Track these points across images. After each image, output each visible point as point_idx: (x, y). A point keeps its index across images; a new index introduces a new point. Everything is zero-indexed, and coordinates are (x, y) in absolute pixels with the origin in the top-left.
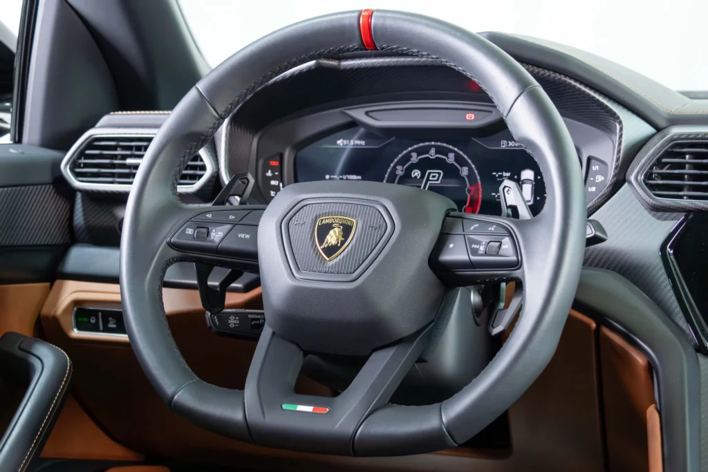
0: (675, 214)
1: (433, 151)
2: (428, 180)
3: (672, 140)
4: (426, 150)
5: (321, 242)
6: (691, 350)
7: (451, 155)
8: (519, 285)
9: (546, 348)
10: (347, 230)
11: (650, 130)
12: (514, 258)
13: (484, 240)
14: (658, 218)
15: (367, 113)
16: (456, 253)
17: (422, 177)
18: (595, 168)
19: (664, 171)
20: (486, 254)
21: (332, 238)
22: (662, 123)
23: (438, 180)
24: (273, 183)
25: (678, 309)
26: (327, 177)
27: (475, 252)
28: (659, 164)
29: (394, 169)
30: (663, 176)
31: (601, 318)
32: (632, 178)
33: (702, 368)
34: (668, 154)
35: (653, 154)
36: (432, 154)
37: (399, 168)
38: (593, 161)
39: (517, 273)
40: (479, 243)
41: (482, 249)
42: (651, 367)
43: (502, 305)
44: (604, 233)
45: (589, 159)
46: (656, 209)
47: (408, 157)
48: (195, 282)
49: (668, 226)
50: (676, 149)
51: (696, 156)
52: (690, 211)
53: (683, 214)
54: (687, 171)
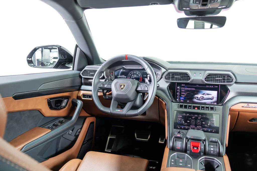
1: (135, 72)
2: (134, 76)
3: (169, 72)
4: (134, 72)
5: (121, 87)
6: (171, 102)
7: (138, 73)
8: (148, 93)
9: (152, 102)
10: (124, 86)
11: (166, 70)
12: (147, 90)
13: (143, 87)
15: (125, 67)
16: (139, 89)
18: (158, 75)
20: (143, 89)
21: (122, 87)
22: (167, 69)
23: (136, 76)
24: (112, 76)
25: (169, 96)
27: (142, 89)
28: (167, 75)
29: (129, 74)
30: (168, 77)
31: (159, 97)
32: (163, 77)
33: (173, 104)
34: (168, 74)
39: (148, 92)
40: (142, 88)
41: (143, 88)
42: (166, 104)
43: (145, 96)
44: (159, 86)
45: (157, 74)
46: (166, 82)
47: (131, 73)
48: (102, 91)
49: (168, 84)
50: (169, 73)
51: (172, 74)
52: (171, 82)
53: (170, 83)
54: (171, 76)
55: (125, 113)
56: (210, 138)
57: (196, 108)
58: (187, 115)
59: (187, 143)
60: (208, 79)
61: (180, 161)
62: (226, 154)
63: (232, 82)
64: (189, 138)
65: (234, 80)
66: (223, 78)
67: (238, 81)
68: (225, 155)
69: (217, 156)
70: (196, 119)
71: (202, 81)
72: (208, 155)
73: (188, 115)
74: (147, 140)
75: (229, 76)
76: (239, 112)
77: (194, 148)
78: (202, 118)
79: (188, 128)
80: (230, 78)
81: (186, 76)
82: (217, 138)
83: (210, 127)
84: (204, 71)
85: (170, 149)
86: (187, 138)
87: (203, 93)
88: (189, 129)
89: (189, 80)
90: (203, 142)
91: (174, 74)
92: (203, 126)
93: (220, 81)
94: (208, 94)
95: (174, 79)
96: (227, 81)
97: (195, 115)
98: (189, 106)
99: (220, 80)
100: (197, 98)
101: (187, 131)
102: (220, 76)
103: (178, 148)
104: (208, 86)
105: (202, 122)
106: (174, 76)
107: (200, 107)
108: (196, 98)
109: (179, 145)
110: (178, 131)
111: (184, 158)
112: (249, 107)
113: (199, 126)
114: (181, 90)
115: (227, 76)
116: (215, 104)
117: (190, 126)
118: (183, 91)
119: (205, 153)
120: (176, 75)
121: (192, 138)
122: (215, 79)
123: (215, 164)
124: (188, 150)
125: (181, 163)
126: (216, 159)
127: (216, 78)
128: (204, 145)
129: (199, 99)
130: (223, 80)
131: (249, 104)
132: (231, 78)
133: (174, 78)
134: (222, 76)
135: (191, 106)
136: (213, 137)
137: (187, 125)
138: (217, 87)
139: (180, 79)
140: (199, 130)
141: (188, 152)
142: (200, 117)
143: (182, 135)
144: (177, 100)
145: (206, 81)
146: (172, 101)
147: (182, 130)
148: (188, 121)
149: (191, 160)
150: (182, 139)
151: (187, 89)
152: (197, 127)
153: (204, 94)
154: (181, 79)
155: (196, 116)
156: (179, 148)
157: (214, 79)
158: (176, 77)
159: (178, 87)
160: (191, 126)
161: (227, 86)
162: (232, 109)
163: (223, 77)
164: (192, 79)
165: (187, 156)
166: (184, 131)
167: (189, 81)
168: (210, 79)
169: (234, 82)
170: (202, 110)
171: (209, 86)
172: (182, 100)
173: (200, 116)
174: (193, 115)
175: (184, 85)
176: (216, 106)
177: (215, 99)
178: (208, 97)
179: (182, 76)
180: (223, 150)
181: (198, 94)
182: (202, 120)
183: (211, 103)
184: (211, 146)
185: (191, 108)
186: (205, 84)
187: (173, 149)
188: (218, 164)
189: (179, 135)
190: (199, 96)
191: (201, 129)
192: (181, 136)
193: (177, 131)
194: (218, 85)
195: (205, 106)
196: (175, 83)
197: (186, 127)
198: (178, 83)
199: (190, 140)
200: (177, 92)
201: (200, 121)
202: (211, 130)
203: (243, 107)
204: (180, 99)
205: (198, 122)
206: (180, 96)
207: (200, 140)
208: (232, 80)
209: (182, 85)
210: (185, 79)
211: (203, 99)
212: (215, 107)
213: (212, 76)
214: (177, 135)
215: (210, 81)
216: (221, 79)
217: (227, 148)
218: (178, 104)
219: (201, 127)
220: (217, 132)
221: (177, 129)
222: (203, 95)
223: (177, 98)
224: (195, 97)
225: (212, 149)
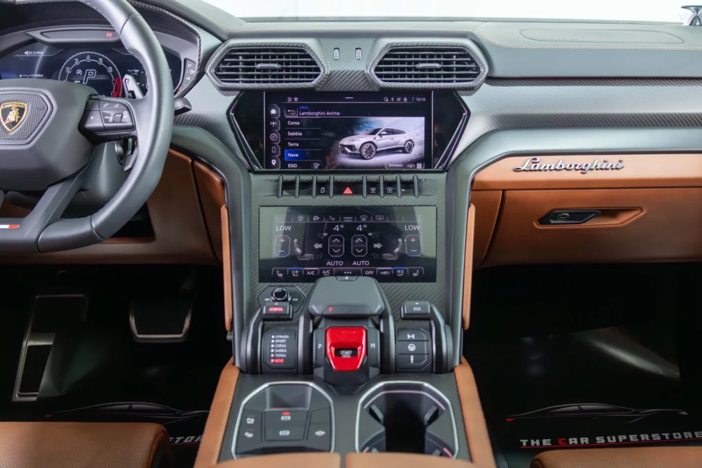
0: (234, 92)
1: (88, 57)
2: (87, 76)
3: (229, 48)
4: (84, 57)
5: (5, 120)
6: (246, 172)
7: (101, 60)
8: (135, 138)
9: (154, 176)
10: (21, 111)
11: (218, 42)
12: (130, 124)
13: (112, 113)
14: (225, 95)
15: (42, 33)
16: (95, 122)
17: (83, 74)
18: (189, 65)
19: (227, 66)
20: (113, 122)
21: (12, 117)
22: (224, 37)
23: (93, 76)
25: (238, 148)
26: (21, 76)
27: (107, 121)
28: (223, 62)
29: (65, 69)
30: (227, 70)
31: (194, 156)
32: (208, 71)
33: (252, 181)
34: (228, 56)
35: (219, 57)
36: (88, 59)
37: (68, 68)
38: (188, 61)
39: (133, 133)
40: (109, 115)
41: (111, 119)
42: (223, 183)
43: (130, 152)
44: (190, 105)
45: (185, 60)
46: (223, 89)
47: (72, 62)
49: (230, 99)
50: (232, 53)
51: (245, 57)
52: (241, 90)
53: (238, 92)
54: (241, 66)
55: (34, 237)
56: (401, 304)
57: (348, 191)
58: (311, 219)
59: (312, 334)
60: (390, 69)
61: (282, 418)
62: (464, 360)
63: (475, 76)
64: (318, 315)
65: (482, 70)
66: (445, 63)
67: (499, 73)
68: (460, 363)
69: (432, 372)
70: (349, 231)
71: (365, 77)
72: (396, 372)
73: (316, 218)
74: (180, 336)
75: (463, 52)
76: (504, 191)
77: (342, 352)
78: (371, 227)
79: (316, 271)
80: (470, 62)
81: (302, 63)
82: (430, 302)
83: (403, 259)
84: (370, 41)
85: (241, 371)
86: (311, 316)
87: (371, 130)
88: (321, 275)
89: (316, 76)
90: (377, 322)
91: (253, 57)
92: (376, 259)
93: (432, 74)
94: (391, 132)
95: (252, 76)
96: (458, 76)
97: (342, 220)
98: (320, 184)
99: (434, 72)
100: (349, 151)
101: (312, 284)
102: (431, 56)
103: (277, 361)
104: (390, 100)
105: (372, 241)
106: (253, 63)
107: (361, 183)
108: (346, 149)
109: (278, 347)
110: (278, 290)
111: (301, 402)
112: (537, 168)
113: (359, 259)
114: (284, 121)
115: (458, 56)
116: (419, 166)
117: (324, 265)
118: (292, 123)
119: (387, 367)
120: (262, 60)
121: (330, 311)
122: (416, 69)
123: (424, 406)
124: (318, 366)
125: (285, 425)
126: (426, 385)
127: (416, 62)
128: (382, 335)
129: (357, 152)
130: (445, 69)
131: (539, 158)
132: (472, 61)
133: (255, 73)
134: (439, 56)
135: (326, 184)
136: (415, 300)
137: (311, 261)
138: (424, 99)
139: (281, 76)
140: (361, 278)
141: (319, 372)
142: (362, 224)
143: (291, 303)
144: (274, 162)
145: (379, 76)
146: (251, 170)
147: (295, 284)
148: (318, 246)
149: (330, 408)
150: (293, 322)
151: (309, 113)
152: (354, 263)
153: (374, 132)
154: (284, 73)
155: (348, 220)
156: (282, 361)
157: (410, 69)
158: (259, 66)
159: (272, 108)
160: (328, 263)
161: (460, 92)
162: (481, 183)
163: (442, 59)
164: (328, 72)
165: (314, 389)
166: (300, 288)
167: (314, 82)
168: (396, 69)
169: (484, 76)
170: (370, 197)
171: (395, 100)
172: (294, 163)
173: (364, 220)
174: (337, 219)
175: (296, 99)
176: (421, 176)
177: (418, 150)
178: (392, 142)
179: (287, 63)
180: (451, 345)
181: (352, 135)
182: (370, 234)
183: (405, 164)
184: (409, 336)
185: (327, 193)
186: (376, 89)
187: (255, 369)
188: (436, 404)
189: (277, 309)
190: (358, 140)
191: (369, 273)
192: (285, 308)
193: (273, 288)
194: (426, 92)
195: (381, 178)
196: (260, 91)
197: (310, 271)
198: (270, 92)
199: (322, 325)
200: (270, 129)
201: (364, 240)
202: (405, 271)
203: (517, 170)
204: (282, 157)
205: (354, 243)
206: (284, 145)
207: (364, 317)
208: (478, 69)
209: (290, 99)
210: (299, 73)
211: (372, 150)
212: (420, 181)
213: (403, 56)
214: (268, 308)
215: (396, 76)
216: (438, 65)
217: (467, 335)
218: (275, 177)
219: (367, 263)
220: (428, 275)
221: (273, 284)
222: (371, 138)
223: (270, 156)
224: (343, 146)
225: (412, 346)
